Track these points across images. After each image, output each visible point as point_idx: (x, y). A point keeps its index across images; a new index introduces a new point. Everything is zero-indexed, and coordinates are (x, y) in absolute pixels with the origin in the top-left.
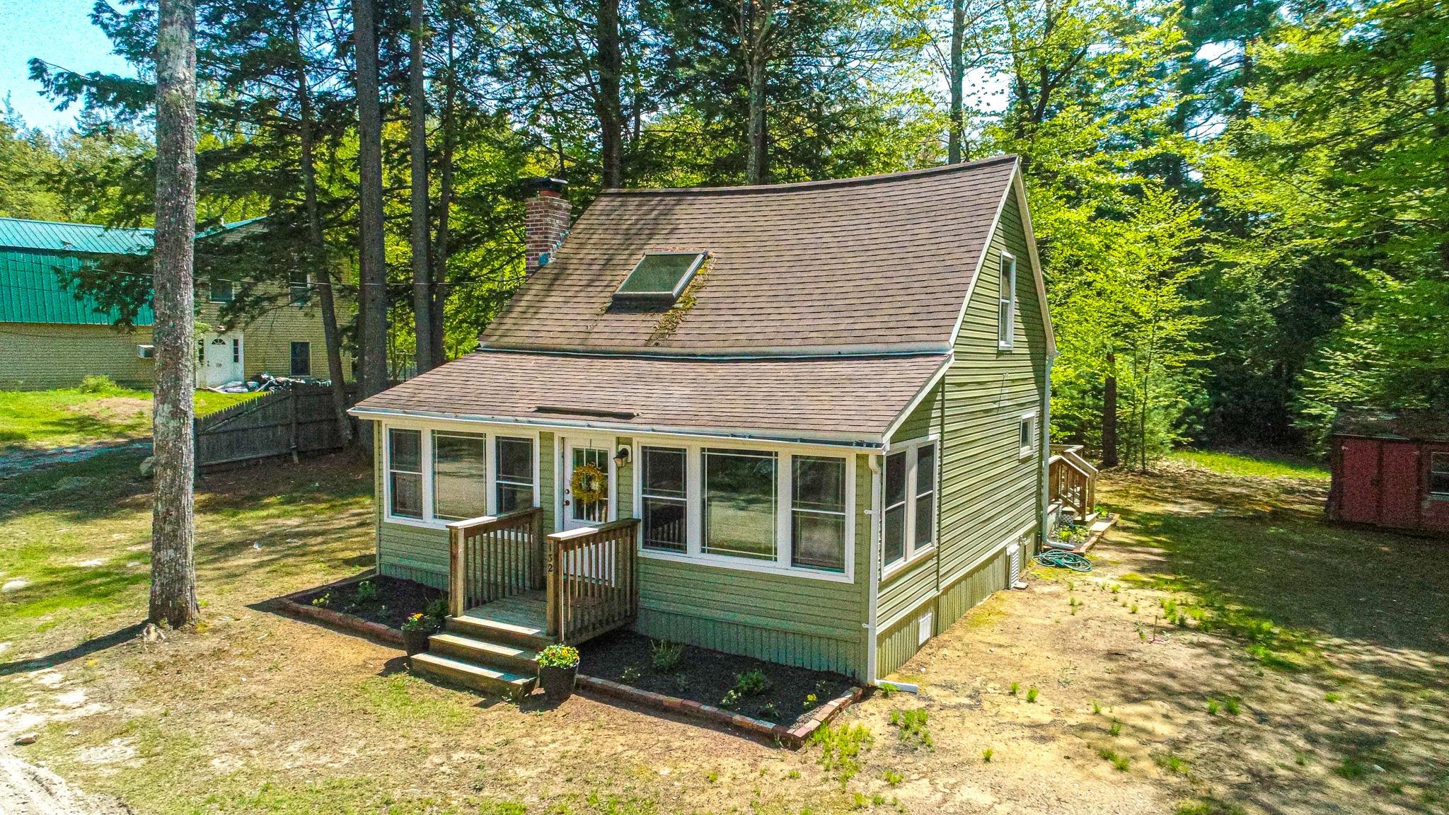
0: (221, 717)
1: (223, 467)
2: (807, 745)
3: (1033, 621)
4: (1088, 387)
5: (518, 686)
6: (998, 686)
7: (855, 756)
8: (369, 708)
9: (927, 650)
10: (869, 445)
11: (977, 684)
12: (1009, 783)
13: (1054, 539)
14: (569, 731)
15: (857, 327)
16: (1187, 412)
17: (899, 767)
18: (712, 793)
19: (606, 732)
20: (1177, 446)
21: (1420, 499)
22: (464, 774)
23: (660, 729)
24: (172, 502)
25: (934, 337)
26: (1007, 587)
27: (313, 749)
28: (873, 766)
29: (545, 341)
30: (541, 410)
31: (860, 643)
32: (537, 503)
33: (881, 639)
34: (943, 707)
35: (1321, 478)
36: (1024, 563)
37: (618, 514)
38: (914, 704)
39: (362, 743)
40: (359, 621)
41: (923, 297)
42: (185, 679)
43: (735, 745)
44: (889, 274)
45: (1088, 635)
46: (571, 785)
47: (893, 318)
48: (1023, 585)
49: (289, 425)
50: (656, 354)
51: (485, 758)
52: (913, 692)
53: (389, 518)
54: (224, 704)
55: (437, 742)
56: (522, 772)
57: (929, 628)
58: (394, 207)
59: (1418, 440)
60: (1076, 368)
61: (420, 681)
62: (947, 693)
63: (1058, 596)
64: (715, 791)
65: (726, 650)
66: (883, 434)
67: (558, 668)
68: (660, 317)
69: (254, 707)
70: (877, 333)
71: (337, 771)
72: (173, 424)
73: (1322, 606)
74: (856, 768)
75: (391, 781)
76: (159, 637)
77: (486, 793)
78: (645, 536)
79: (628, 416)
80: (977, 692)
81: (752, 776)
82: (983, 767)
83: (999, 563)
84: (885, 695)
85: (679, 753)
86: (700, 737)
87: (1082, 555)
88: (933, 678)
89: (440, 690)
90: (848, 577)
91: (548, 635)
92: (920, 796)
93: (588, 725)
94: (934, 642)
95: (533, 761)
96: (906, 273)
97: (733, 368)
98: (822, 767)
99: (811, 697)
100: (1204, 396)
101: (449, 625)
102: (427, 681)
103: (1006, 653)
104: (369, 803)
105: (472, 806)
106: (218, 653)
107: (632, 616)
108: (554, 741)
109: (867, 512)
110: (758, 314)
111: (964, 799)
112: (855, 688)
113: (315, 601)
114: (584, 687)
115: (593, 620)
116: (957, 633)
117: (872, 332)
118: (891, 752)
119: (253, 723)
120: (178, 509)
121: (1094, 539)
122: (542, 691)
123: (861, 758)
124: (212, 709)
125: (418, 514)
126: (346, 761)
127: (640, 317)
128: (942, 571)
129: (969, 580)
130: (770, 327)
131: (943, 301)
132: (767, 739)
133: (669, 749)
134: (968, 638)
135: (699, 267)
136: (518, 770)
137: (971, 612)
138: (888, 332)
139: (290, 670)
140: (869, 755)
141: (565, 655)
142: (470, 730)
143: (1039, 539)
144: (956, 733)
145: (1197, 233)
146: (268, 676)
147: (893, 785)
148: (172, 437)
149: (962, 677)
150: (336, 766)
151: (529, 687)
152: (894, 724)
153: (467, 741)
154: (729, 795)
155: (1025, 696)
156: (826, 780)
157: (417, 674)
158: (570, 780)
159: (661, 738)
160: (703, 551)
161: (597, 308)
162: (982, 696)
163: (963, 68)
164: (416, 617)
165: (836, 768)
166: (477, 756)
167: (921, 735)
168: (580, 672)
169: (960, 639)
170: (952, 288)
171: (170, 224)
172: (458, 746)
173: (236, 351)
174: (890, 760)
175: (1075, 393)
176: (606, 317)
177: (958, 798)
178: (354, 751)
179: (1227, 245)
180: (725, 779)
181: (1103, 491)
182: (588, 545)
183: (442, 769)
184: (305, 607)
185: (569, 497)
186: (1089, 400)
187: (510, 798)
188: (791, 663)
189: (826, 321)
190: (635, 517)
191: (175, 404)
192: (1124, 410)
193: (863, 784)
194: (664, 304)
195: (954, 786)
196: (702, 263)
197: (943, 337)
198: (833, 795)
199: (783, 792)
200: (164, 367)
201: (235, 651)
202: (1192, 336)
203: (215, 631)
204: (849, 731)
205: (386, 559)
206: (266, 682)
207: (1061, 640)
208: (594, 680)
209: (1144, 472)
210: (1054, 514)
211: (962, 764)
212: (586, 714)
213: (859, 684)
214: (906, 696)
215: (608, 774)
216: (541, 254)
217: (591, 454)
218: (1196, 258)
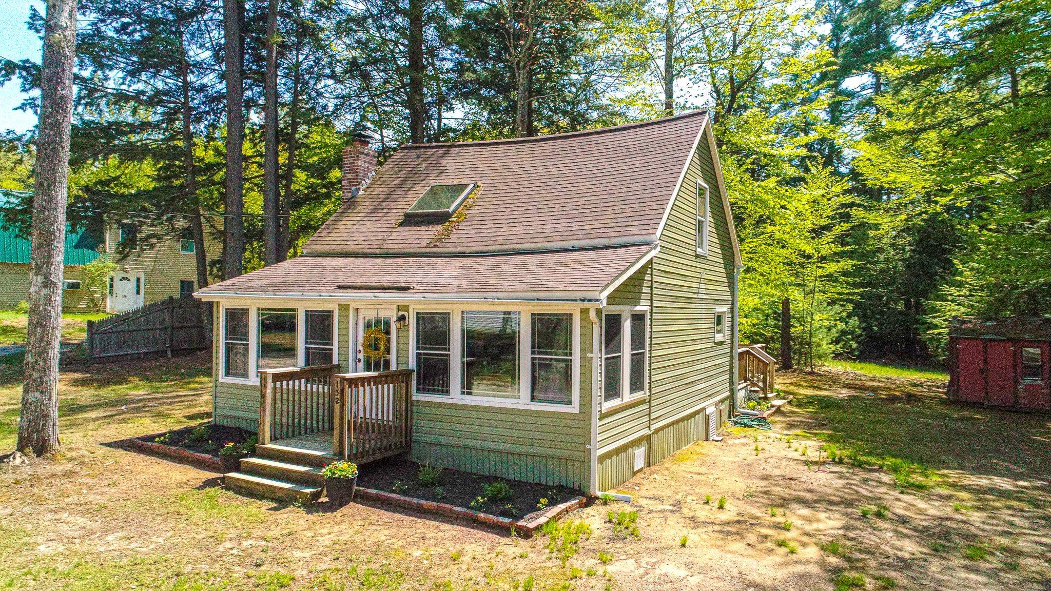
0: (57, 517)
1: (112, 359)
2: (537, 535)
3: (726, 459)
4: (771, 311)
5: (307, 494)
6: (695, 498)
7: (576, 543)
8: (183, 510)
9: (641, 475)
10: (590, 300)
11: (679, 497)
12: (701, 562)
13: (744, 408)
14: (343, 527)
15: (586, 227)
16: (843, 333)
17: (611, 550)
18: (454, 568)
19: (374, 527)
20: (837, 356)
21: (1016, 382)
22: (249, 556)
23: (419, 525)
24: (40, 354)
25: (644, 232)
26: (707, 439)
27: (128, 538)
28: (590, 550)
29: (352, 247)
30: (340, 287)
31: (585, 461)
32: (335, 361)
33: (602, 459)
34: (650, 512)
35: (943, 378)
36: (721, 424)
37: (397, 366)
38: (628, 509)
39: (169, 534)
40: (189, 453)
41: (637, 205)
42: (35, 490)
43: (478, 536)
44: (612, 192)
45: (768, 467)
46: (337, 562)
47: (613, 221)
48: (719, 438)
49: (166, 329)
50: (435, 253)
51: (270, 544)
52: (627, 501)
53: (223, 379)
54: (63, 508)
55: (233, 533)
56: (298, 554)
57: (643, 459)
58: (253, 170)
59: (1014, 339)
60: (761, 298)
61: (230, 493)
62: (655, 502)
63: (746, 444)
64: (457, 566)
65: (481, 473)
66: (601, 291)
67: (339, 478)
68: (439, 228)
69: (88, 510)
70: (601, 230)
71: (142, 553)
72: (44, 292)
73: (949, 451)
74: (575, 551)
75: (186, 560)
76: (23, 462)
77: (263, 568)
78: (418, 383)
79: (405, 289)
80: (679, 502)
81: (488, 556)
82: (679, 551)
83: (700, 418)
84: (605, 503)
85: (432, 541)
86: (449, 530)
87: (765, 419)
88: (644, 493)
89: (245, 499)
90: (575, 408)
91: (335, 455)
92: (625, 570)
93: (360, 523)
94: (647, 470)
95: (308, 546)
96: (624, 190)
97: (491, 259)
98: (547, 551)
99: (543, 501)
100: (854, 321)
101: (258, 451)
102: (236, 493)
103: (703, 478)
104: (162, 574)
105: (249, 577)
106: (68, 474)
107: (407, 446)
108: (330, 534)
109: (589, 355)
110: (511, 222)
111: (662, 572)
112: (581, 497)
113: (157, 439)
114: (361, 497)
115: (373, 447)
116: (666, 465)
117: (597, 231)
118: (606, 540)
119: (82, 521)
120: (45, 360)
121: (774, 409)
122: (327, 500)
123: (581, 545)
124: (51, 511)
125: (245, 375)
126: (152, 546)
127: (424, 228)
128: (653, 416)
129: (676, 426)
130: (521, 231)
131: (650, 208)
132: (504, 531)
133: (424, 538)
134: (674, 468)
135: (470, 193)
136: (294, 553)
137: (678, 452)
138: (610, 230)
139: (124, 486)
140: (587, 543)
141: (347, 469)
142: (261, 526)
143: (732, 407)
144: (659, 528)
145: (848, 199)
146: (106, 489)
147: (605, 563)
148: (42, 302)
149: (666, 493)
150: (143, 550)
151: (316, 495)
152: (610, 521)
153: (257, 533)
154: (468, 569)
155: (717, 504)
156: (550, 558)
157: (228, 488)
158: (337, 559)
159: (419, 531)
160: (463, 393)
161: (393, 223)
162: (682, 505)
163: (673, 76)
164: (231, 444)
165: (559, 551)
166: (263, 543)
167: (631, 529)
168: (358, 485)
169: (668, 469)
170: (658, 198)
171: (50, 135)
172: (249, 535)
173: (138, 286)
174: (604, 546)
175: (760, 316)
176: (398, 229)
177: (658, 572)
178: (161, 540)
179: (868, 209)
180: (467, 559)
181: (780, 382)
182: (369, 385)
183: (231, 552)
184: (149, 443)
185: (360, 356)
186: (771, 322)
187: (283, 571)
188: (530, 481)
189: (564, 225)
190: (410, 368)
191: (47, 276)
192: (797, 329)
193: (580, 562)
194: (441, 218)
195: (655, 564)
196: (472, 191)
197: (651, 231)
198: (554, 569)
199: (513, 567)
200: (39, 247)
201: (84, 472)
202: (845, 273)
203: (70, 459)
204: (573, 526)
205: (219, 412)
206: (102, 494)
207: (746, 469)
208: (370, 490)
209: (812, 373)
210: (744, 391)
211: (663, 548)
212: (360, 515)
213: (583, 494)
214: (621, 504)
215: (369, 555)
216: (353, 188)
217: (378, 322)
218: (846, 217)
